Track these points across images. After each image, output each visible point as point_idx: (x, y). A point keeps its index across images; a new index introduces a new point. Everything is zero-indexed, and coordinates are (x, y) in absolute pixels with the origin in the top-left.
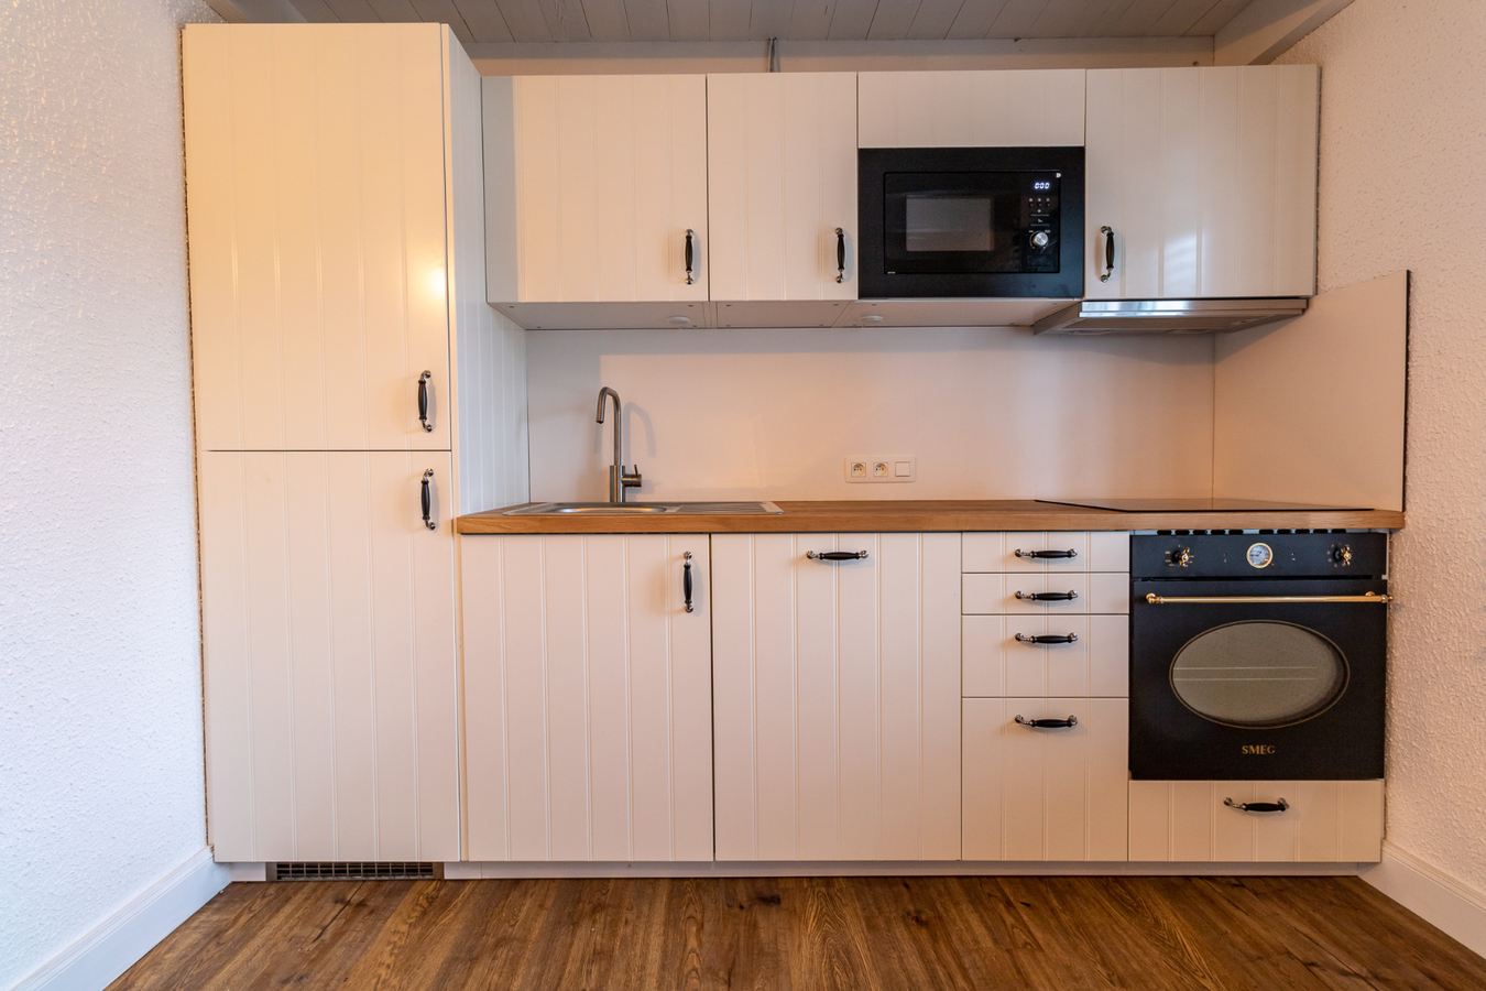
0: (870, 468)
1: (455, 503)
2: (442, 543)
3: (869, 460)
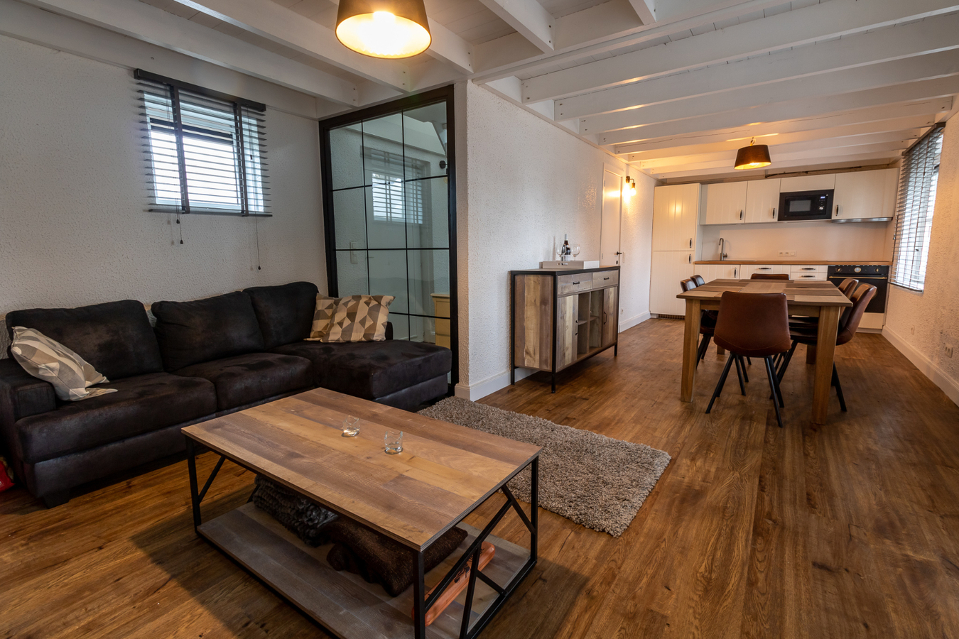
0: (784, 254)
1: (694, 259)
2: (692, 265)
3: (784, 252)
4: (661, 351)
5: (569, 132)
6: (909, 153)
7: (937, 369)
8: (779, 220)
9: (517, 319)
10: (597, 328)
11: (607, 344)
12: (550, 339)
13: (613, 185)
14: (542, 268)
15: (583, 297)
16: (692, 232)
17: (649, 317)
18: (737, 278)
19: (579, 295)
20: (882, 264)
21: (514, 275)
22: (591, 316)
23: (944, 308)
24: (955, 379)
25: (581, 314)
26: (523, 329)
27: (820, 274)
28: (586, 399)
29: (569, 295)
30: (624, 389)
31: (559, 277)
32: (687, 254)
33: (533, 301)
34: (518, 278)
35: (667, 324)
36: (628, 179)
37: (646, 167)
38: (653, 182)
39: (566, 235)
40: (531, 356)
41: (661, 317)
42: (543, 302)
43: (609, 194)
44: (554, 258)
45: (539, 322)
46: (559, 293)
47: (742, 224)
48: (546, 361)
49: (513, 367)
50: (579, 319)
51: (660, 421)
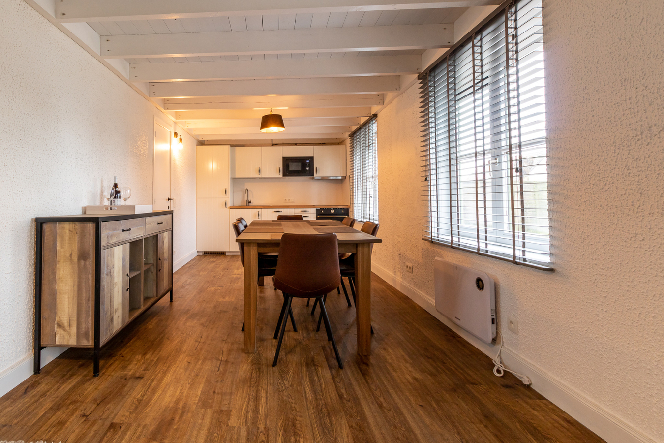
4: (213, 289)
5: (119, 76)
6: (353, 135)
7: (402, 281)
8: (283, 176)
9: (45, 282)
10: (152, 276)
11: (162, 292)
12: (92, 304)
13: (163, 139)
14: (85, 213)
15: (135, 245)
16: (227, 184)
17: (196, 254)
18: (260, 219)
19: (130, 243)
20: (345, 207)
21: (40, 224)
22: (145, 264)
23: (399, 237)
24: (419, 289)
25: (134, 264)
26: (54, 294)
27: (311, 215)
28: (140, 377)
29: (118, 244)
30: (184, 349)
31: (103, 224)
32: (223, 201)
33: (68, 256)
34: (46, 228)
35: (212, 260)
36: (176, 134)
37: (190, 127)
38: (195, 143)
39: (115, 178)
40: (65, 330)
41: (206, 254)
42: (83, 256)
43: (160, 147)
44: (101, 202)
45: (76, 283)
46: (104, 243)
47: (260, 178)
48: (86, 333)
49: (39, 348)
50: (131, 270)
51: (231, 394)
